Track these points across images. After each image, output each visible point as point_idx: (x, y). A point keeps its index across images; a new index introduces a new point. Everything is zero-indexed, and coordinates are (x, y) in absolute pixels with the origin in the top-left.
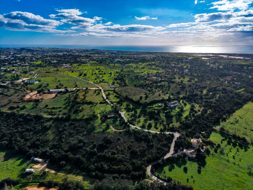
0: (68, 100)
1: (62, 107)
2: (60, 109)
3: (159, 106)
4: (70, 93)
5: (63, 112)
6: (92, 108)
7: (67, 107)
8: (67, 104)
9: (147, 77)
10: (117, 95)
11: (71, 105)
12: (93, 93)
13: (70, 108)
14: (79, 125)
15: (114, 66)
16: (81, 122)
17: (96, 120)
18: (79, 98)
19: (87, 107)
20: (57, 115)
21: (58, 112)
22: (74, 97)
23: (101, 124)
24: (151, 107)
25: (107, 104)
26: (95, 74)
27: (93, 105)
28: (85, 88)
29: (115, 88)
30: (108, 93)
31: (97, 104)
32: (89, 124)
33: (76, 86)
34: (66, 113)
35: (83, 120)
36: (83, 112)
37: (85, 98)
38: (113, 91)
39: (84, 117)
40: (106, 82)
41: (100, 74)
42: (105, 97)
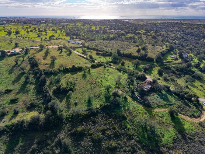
0: (20, 70)
1: (12, 88)
2: (12, 96)
3: (174, 58)
4: (14, 58)
5: (23, 103)
6: (88, 78)
7: (26, 88)
8: (23, 79)
9: (102, 30)
10: (98, 52)
11: (34, 81)
12: (60, 53)
13: (35, 88)
14: (103, 132)
15: (47, 25)
16: (98, 119)
17: (127, 105)
18: (42, 64)
19: (78, 79)
20: (11, 115)
21: (8, 105)
22: (28, 62)
23: (150, 112)
24: (167, 61)
25: (105, 67)
26: (31, 31)
27: (85, 73)
28: (38, 47)
29: (82, 44)
30: (82, 50)
31: (89, 70)
32: (123, 120)
33: (16, 45)
34: (33, 103)
35: (100, 113)
36: (77, 91)
37: (53, 62)
38: (85, 47)
39: (92, 104)
40: (59, 39)
41: (39, 31)
42: (85, 57)
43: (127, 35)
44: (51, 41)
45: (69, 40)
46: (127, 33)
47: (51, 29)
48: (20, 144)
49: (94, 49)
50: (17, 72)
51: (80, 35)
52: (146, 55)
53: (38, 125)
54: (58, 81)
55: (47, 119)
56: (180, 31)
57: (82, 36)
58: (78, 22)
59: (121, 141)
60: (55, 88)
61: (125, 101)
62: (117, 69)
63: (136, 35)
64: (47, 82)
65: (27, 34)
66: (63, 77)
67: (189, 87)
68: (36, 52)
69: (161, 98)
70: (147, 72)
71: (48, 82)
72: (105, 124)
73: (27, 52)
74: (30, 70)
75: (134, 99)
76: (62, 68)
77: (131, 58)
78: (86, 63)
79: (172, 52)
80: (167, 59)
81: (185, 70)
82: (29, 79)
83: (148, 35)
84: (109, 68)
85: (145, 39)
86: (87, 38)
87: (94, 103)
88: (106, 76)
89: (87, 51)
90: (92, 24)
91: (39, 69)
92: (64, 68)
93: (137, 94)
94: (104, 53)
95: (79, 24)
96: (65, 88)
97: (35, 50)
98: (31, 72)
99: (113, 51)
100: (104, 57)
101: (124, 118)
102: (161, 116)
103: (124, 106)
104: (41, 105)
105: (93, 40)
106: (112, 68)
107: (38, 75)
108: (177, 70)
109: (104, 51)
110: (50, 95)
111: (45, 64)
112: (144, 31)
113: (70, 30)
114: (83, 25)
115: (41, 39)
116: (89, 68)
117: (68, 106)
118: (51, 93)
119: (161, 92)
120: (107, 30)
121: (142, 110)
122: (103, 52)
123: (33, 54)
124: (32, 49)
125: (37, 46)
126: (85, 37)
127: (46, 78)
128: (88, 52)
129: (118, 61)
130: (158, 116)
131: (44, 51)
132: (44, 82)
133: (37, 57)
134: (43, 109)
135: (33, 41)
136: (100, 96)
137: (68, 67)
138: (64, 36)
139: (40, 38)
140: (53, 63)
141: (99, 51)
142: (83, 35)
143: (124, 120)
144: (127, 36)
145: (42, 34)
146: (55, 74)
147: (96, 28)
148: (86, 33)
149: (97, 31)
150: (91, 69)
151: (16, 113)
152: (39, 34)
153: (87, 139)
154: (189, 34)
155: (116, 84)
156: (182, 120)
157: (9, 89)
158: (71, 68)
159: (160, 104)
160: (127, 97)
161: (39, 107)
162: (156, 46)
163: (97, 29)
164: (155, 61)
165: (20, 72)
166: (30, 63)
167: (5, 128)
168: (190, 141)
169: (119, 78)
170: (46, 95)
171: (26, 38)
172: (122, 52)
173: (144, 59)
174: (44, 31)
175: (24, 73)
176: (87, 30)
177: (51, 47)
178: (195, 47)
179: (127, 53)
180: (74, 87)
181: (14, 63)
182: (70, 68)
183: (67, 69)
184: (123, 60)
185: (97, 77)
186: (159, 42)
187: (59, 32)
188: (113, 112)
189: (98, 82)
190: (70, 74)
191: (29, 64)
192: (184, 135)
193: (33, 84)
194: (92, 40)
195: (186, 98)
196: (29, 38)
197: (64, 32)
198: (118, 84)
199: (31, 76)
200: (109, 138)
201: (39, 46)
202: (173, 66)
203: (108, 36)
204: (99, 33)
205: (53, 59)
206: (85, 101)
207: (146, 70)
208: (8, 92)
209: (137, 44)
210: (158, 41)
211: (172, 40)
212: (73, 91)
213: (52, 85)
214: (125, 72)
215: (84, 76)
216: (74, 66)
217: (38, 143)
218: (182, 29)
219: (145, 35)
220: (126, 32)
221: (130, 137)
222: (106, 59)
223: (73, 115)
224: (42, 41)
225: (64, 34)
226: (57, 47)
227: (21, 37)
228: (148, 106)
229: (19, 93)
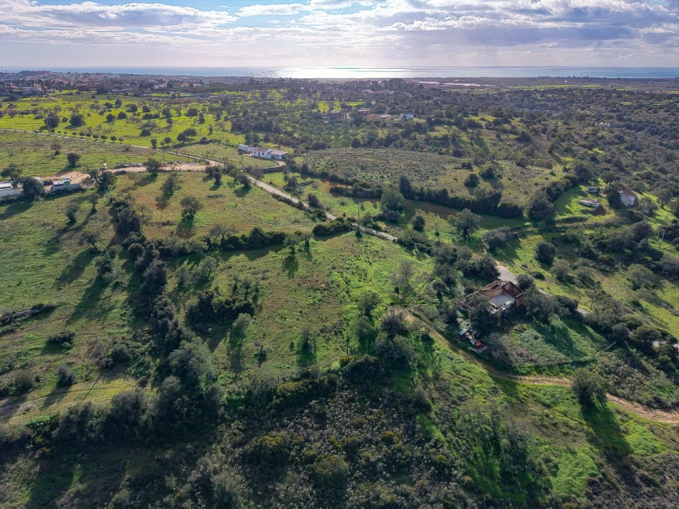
0: (81, 243)
1: (54, 302)
2: (53, 327)
3: (591, 206)
4: (63, 202)
5: (89, 352)
6: (301, 271)
7: (99, 300)
8: (90, 272)
9: (352, 116)
10: (339, 186)
11: (126, 279)
12: (213, 189)
13: (130, 301)
14: (351, 451)
15: (174, 97)
16: (335, 407)
17: (433, 362)
18: (152, 224)
19: (268, 274)
20: (48, 390)
21: (41, 355)
22: (110, 217)
23: (510, 388)
24: (568, 216)
25: (359, 235)
26: (122, 116)
27: (293, 253)
28: (143, 169)
29: (283, 158)
30: (286, 179)
31: (307, 244)
32: (417, 413)
33: (73, 162)
34: (121, 351)
35: (342, 389)
36: (264, 314)
37: (191, 218)
38: (294, 169)
39: (314, 357)
40: (211, 141)
41: (147, 117)
42: (295, 200)
43: (433, 130)
44: (186, 148)
45: (243, 146)
46: (432, 124)
47: (184, 111)
48: (77, 486)
49: (324, 176)
50: (72, 249)
51: (278, 131)
52: (498, 197)
53: (135, 423)
54: (203, 281)
55: (167, 406)
56: (610, 118)
57: (286, 133)
58: (275, 88)
59: (412, 484)
60: (194, 301)
61: (426, 349)
62: (400, 242)
63: (464, 129)
64: (169, 281)
65: (106, 126)
66: (222, 265)
67: (644, 303)
68: (136, 184)
69: (548, 341)
70: (500, 251)
71: (171, 284)
72: (358, 426)
73: (105, 182)
74: (113, 243)
75: (457, 341)
76: (220, 238)
77: (444, 205)
78: (296, 221)
79: (584, 188)
80: (569, 212)
81: (628, 248)
82: (109, 270)
83: (505, 131)
84: (374, 240)
85: (494, 145)
86: (302, 142)
87: (320, 354)
88: (364, 265)
89: (300, 181)
90: (318, 94)
91: (144, 239)
92: (226, 238)
93: (465, 326)
94: (355, 191)
95: (276, 95)
96: (228, 303)
97: (131, 178)
98: (118, 248)
99: (387, 182)
100: (356, 203)
101: (423, 407)
102: (547, 402)
103: (420, 366)
104: (148, 359)
105: (323, 147)
106: (384, 238)
107: (140, 259)
108: (602, 246)
109: (356, 181)
110: (176, 324)
111: (164, 224)
112: (491, 119)
113: (245, 113)
114: (289, 99)
115: (154, 142)
116: (306, 238)
117: (236, 364)
118: (180, 317)
119: (546, 322)
120: (366, 114)
121: (481, 381)
122: (351, 184)
123: (124, 191)
124: (123, 173)
125: (137, 166)
126: (296, 135)
127: (164, 269)
128: (305, 184)
129: (403, 215)
130: (538, 401)
131: (161, 180)
132: (160, 281)
133: (139, 202)
134: (152, 371)
135: (127, 149)
136: (341, 332)
137: (239, 235)
138: (227, 131)
139: (147, 138)
140: (188, 220)
141: (341, 182)
142: (289, 129)
143: (422, 411)
144: (433, 134)
145: (154, 126)
146: (194, 255)
147: (331, 109)
148: (297, 122)
149: (334, 118)
150: (312, 240)
151: (65, 383)
152: (146, 125)
153: (296, 475)
154: (641, 129)
155: (397, 290)
156: (618, 417)
157: (46, 303)
158: (247, 235)
159: (542, 361)
160: (434, 335)
161: (141, 364)
162: (530, 167)
163: (333, 112)
164: (525, 215)
165: (82, 249)
166: (115, 221)
167: (29, 431)
168: (646, 489)
169: (407, 272)
170: (166, 324)
171: (104, 138)
172: (416, 185)
173: (491, 208)
174: (161, 116)
175: (94, 252)
176: (301, 115)
177: (185, 167)
178: (663, 171)
179: (433, 189)
180: (255, 299)
181: (63, 219)
182: (243, 237)
183: (233, 240)
184: (420, 213)
185: (334, 268)
186: (541, 155)
187: (210, 118)
188: (384, 385)
189: (334, 285)
190: (242, 256)
191: (112, 221)
192: (627, 467)
193: (124, 289)
194: (317, 147)
195: (633, 343)
196: (113, 139)
197: (226, 119)
198: (403, 292)
199: (118, 263)
200: (371, 473)
201: (145, 164)
202: (588, 232)
203: (370, 134)
204: (341, 122)
205: (191, 208)
206: (292, 346)
207: (496, 247)
208: (40, 313)
209: (465, 160)
210: (538, 149)
211: (584, 146)
212: (252, 314)
213: (185, 292)
214: (425, 250)
215: (290, 264)
216: (256, 231)
217: (135, 485)
218: (618, 110)
219: (494, 129)
220: (429, 120)
221: (442, 473)
222: (363, 208)
223: (250, 393)
224: (154, 147)
225: (228, 126)
226: (203, 167)
227: (89, 135)
228: (502, 368)
229: (76, 315)
